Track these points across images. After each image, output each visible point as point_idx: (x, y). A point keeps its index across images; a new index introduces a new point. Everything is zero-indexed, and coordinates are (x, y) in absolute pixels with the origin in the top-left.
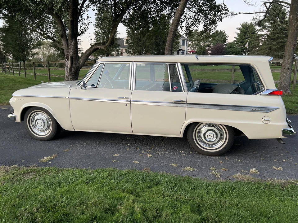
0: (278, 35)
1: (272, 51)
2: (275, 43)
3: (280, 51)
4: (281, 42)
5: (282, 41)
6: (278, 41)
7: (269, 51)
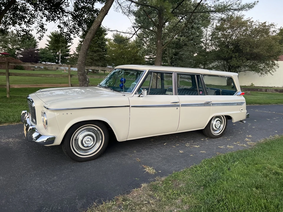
0: (97, 48)
1: (94, 61)
2: (95, 55)
3: (99, 62)
4: (100, 55)
5: (101, 53)
6: (98, 53)
7: (92, 61)
